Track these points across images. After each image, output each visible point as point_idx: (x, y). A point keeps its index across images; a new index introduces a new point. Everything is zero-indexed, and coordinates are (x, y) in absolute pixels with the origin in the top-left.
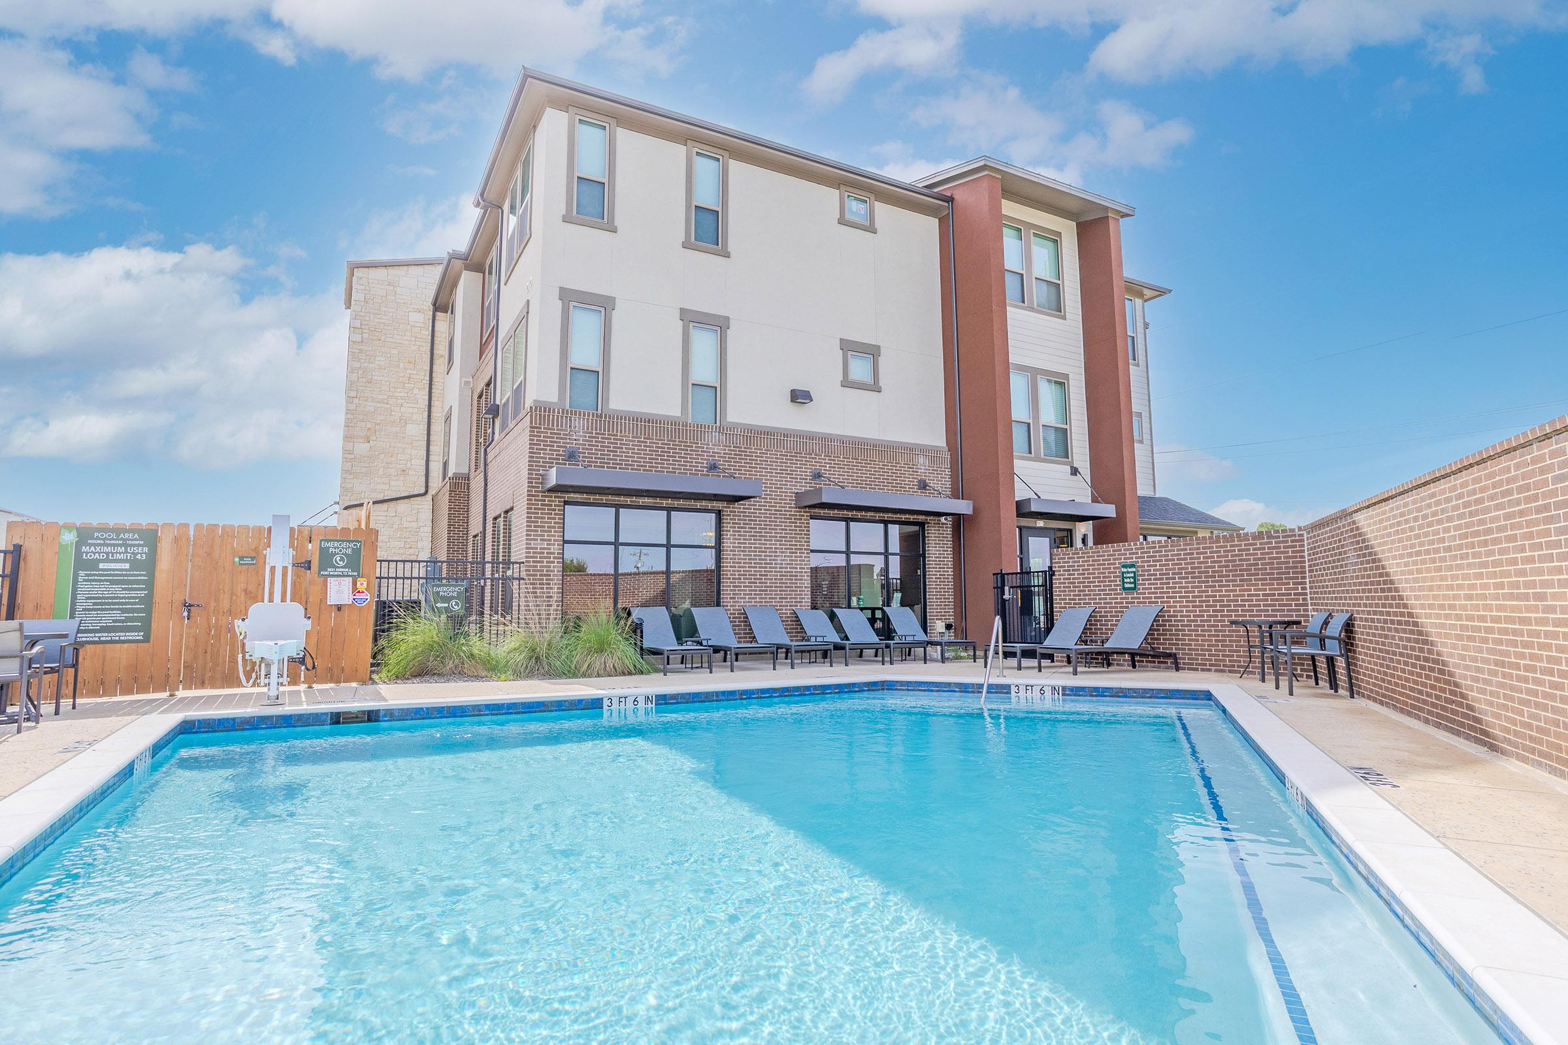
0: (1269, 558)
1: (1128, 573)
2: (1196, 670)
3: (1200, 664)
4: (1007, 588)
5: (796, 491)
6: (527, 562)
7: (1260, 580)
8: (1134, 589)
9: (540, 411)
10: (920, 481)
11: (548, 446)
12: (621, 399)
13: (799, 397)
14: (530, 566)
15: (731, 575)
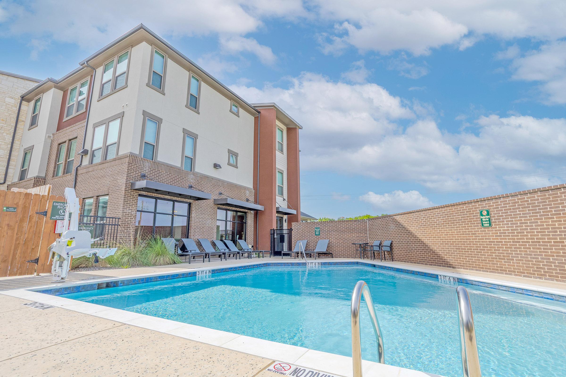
0: (358, 227)
1: (317, 230)
2: (337, 257)
3: (338, 256)
4: (275, 234)
5: (214, 198)
6: (122, 218)
7: (356, 232)
8: (319, 235)
9: (133, 157)
10: (247, 199)
11: (134, 171)
12: (161, 158)
13: (216, 166)
14: (123, 220)
15: (193, 227)
